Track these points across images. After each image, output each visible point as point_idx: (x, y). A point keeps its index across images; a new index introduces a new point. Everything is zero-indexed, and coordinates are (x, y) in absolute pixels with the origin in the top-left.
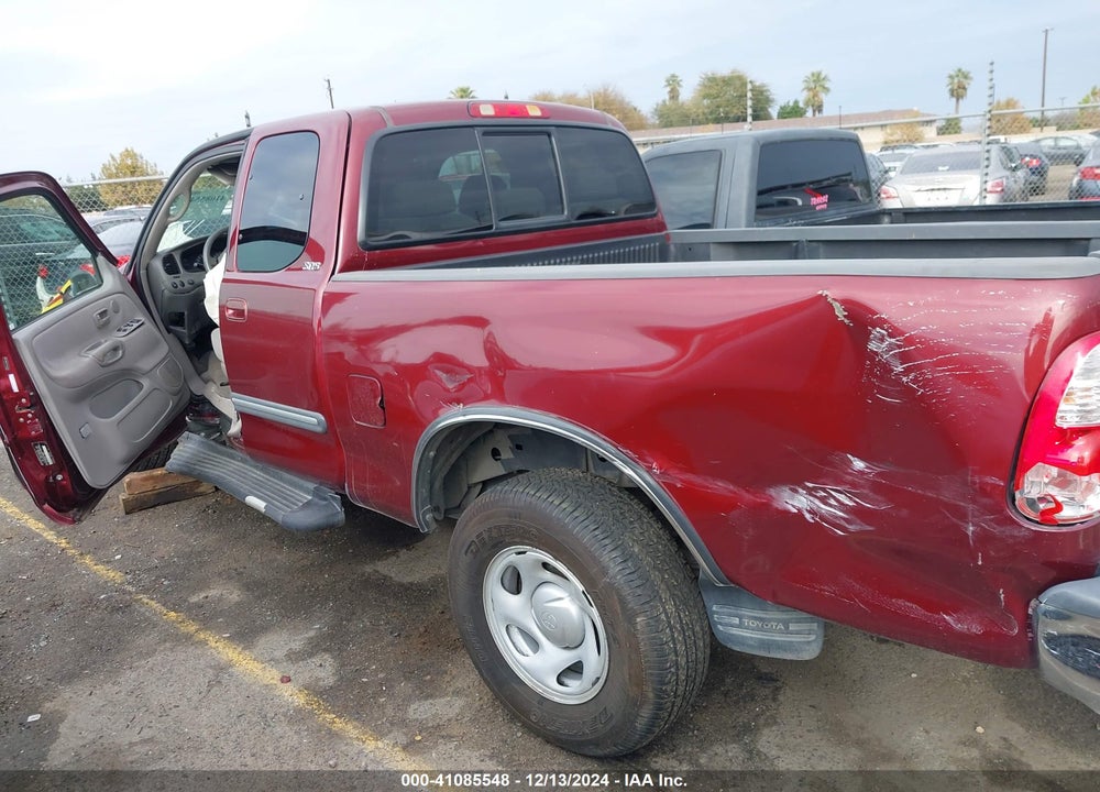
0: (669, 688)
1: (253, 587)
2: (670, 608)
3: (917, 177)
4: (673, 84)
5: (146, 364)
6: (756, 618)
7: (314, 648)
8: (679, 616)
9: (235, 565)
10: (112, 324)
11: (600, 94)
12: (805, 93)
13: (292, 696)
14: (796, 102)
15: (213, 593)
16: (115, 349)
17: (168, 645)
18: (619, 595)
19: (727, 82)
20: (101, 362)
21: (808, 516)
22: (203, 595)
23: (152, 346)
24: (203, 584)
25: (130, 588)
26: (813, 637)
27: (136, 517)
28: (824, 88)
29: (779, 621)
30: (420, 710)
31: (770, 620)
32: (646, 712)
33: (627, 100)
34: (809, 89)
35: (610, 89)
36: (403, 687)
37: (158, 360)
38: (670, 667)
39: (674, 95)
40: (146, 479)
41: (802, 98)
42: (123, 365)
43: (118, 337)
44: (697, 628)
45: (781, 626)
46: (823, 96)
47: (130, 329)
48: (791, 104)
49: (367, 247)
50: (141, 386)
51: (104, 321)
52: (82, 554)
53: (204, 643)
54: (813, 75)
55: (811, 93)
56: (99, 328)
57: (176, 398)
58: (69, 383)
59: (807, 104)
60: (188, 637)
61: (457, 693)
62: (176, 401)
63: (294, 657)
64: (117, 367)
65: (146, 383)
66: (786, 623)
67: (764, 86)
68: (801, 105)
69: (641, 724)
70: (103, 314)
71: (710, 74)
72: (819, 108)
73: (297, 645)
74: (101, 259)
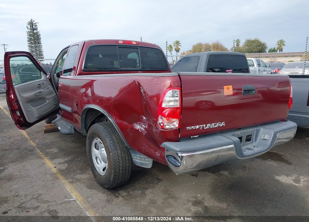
0: (117, 171)
1: (61, 150)
2: (119, 152)
3: (289, 69)
4: (238, 42)
5: (48, 97)
6: (139, 157)
7: (65, 162)
8: (121, 154)
9: (60, 145)
10: (42, 87)
11: (216, 44)
12: (277, 46)
13: (54, 170)
14: (274, 48)
15: (52, 150)
16: (40, 93)
17: (36, 158)
18: (108, 148)
19: (253, 42)
20: (35, 95)
21: (140, 130)
22: (50, 150)
23: (51, 93)
24: (51, 148)
25: (36, 147)
26: (150, 163)
27: (46, 134)
28: (283, 44)
29: (143, 158)
30: (78, 176)
31: (142, 158)
32: (112, 176)
33: (223, 46)
34: (279, 45)
35: (219, 43)
36: (78, 171)
37: (52, 96)
38: (117, 166)
39: (238, 45)
40: (50, 125)
41: (276, 47)
42: (42, 96)
43: (42, 90)
44: (127, 158)
45: (144, 159)
46: (283, 47)
47: (45, 89)
48: (273, 49)
49: (84, 71)
50: (46, 102)
51: (39, 86)
52: (30, 140)
53: (44, 159)
54: (280, 40)
55: (279, 46)
56: (38, 88)
57: (55, 106)
58: (26, 98)
59: (278, 49)
60: (41, 157)
61: (88, 174)
62: (55, 107)
63: (60, 163)
64: (39, 96)
65: (47, 101)
66: (145, 158)
67: (265, 43)
68: (276, 49)
69: (112, 179)
70: (39, 85)
71: (248, 39)
72: (281, 50)
73: (61, 161)
74: (42, 72)
